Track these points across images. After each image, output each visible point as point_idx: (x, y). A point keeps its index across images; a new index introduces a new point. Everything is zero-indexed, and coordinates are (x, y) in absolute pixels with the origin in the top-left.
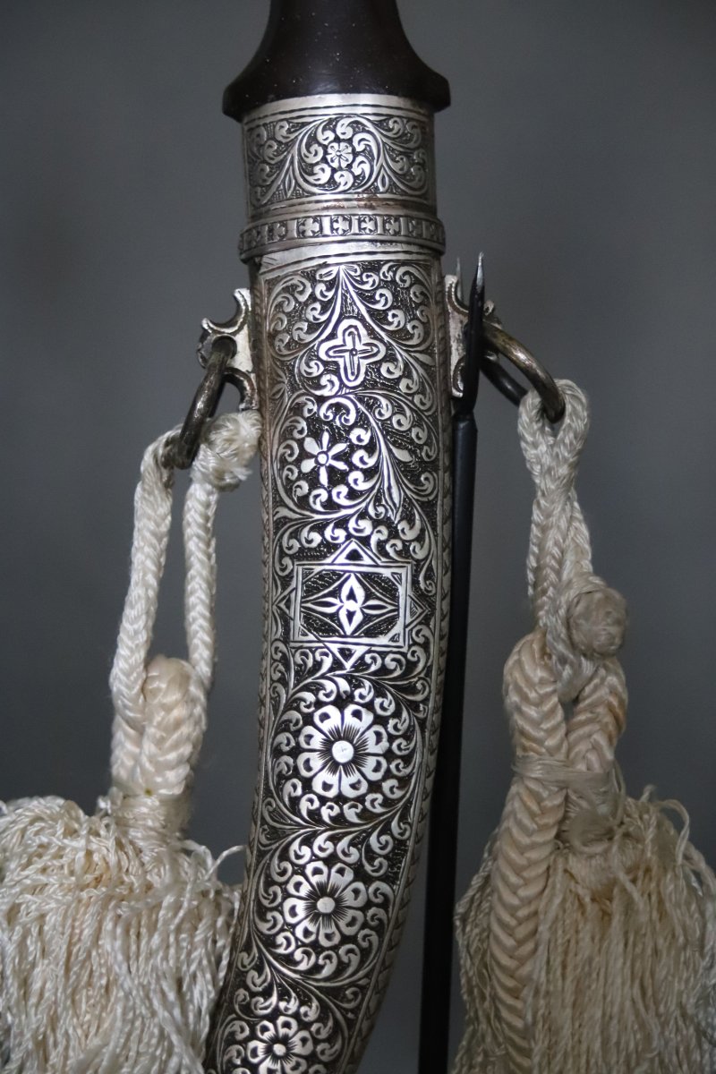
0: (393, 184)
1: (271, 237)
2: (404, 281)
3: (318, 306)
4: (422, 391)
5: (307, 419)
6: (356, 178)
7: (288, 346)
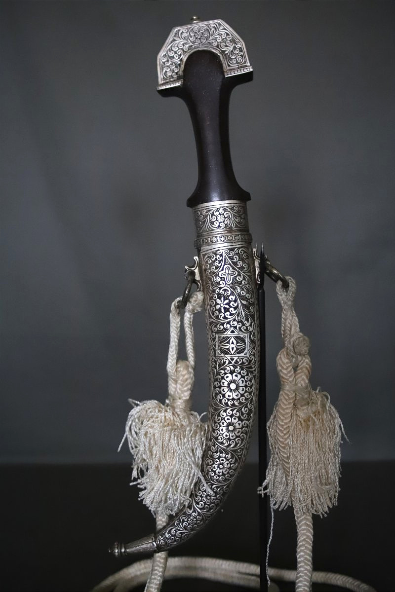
0: (236, 225)
1: (203, 243)
2: (241, 253)
3: (217, 261)
4: (248, 283)
5: (217, 294)
6: (226, 224)
7: (210, 273)
